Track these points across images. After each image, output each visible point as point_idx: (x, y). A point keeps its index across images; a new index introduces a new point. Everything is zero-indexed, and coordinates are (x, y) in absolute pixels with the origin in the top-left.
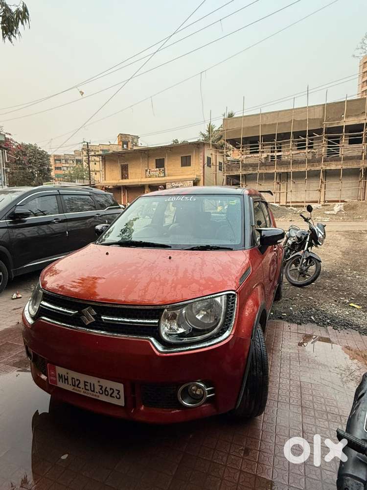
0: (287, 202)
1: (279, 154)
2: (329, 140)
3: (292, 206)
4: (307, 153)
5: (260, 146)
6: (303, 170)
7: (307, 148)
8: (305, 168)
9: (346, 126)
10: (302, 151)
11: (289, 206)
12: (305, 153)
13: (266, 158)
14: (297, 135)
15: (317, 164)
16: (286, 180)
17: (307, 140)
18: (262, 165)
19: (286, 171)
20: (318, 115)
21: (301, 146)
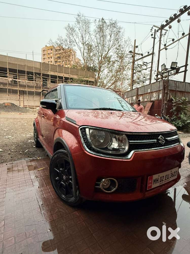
0: (24, 106)
1: (19, 80)
2: (44, 79)
3: (29, 108)
4: (34, 83)
5: (8, 74)
6: (32, 90)
7: (34, 81)
8: (34, 90)
9: (50, 75)
10: (31, 81)
11: (27, 108)
12: (33, 83)
13: (11, 81)
14: (28, 73)
15: (39, 89)
16: (23, 94)
17: (34, 77)
18: (9, 84)
19: (23, 90)
20: (38, 66)
21: (30, 79)
